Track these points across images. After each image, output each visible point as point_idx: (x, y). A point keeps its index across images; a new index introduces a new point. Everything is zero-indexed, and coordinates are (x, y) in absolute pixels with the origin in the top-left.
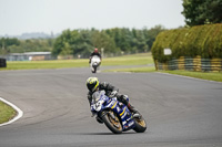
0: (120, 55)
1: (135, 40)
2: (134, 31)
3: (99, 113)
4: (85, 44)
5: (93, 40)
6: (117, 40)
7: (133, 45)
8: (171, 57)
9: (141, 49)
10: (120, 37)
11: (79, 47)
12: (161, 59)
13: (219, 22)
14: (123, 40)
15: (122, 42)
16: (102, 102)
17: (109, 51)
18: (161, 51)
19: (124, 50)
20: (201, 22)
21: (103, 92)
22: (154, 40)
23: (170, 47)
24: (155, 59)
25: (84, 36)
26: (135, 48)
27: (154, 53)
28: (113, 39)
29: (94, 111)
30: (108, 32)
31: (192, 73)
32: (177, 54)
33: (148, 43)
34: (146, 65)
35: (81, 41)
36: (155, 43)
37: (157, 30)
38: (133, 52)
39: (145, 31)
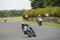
0: (14, 17)
1: (18, 13)
2: (18, 11)
3: (26, 32)
4: (4, 14)
5: (7, 13)
6: (13, 13)
7: (17, 14)
8: (27, 17)
9: (19, 15)
10: (13, 12)
11: (3, 15)
12: (25, 18)
13: (40, 8)
14: (15, 13)
15: (14, 13)
16: (26, 29)
17: (11, 16)
18: (25, 16)
19: (15, 16)
20: (36, 8)
21: (26, 26)
22: (23, 13)
23: (27, 15)
24: (23, 18)
25: (4, 12)
26: (18, 15)
27: (23, 16)
28: (12, 13)
29: (24, 31)
30: (10, 11)
31: (33, 22)
32: (29, 17)
33: (21, 14)
34: (21, 20)
35: (3, 13)
36: (23, 14)
37: (24, 10)
38: (17, 16)
39: (20, 10)
